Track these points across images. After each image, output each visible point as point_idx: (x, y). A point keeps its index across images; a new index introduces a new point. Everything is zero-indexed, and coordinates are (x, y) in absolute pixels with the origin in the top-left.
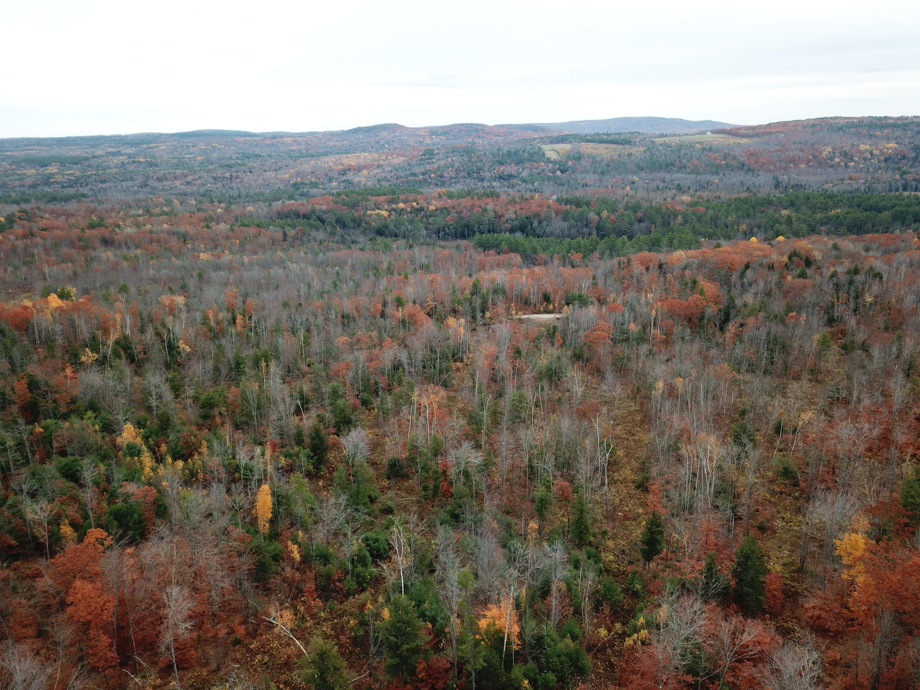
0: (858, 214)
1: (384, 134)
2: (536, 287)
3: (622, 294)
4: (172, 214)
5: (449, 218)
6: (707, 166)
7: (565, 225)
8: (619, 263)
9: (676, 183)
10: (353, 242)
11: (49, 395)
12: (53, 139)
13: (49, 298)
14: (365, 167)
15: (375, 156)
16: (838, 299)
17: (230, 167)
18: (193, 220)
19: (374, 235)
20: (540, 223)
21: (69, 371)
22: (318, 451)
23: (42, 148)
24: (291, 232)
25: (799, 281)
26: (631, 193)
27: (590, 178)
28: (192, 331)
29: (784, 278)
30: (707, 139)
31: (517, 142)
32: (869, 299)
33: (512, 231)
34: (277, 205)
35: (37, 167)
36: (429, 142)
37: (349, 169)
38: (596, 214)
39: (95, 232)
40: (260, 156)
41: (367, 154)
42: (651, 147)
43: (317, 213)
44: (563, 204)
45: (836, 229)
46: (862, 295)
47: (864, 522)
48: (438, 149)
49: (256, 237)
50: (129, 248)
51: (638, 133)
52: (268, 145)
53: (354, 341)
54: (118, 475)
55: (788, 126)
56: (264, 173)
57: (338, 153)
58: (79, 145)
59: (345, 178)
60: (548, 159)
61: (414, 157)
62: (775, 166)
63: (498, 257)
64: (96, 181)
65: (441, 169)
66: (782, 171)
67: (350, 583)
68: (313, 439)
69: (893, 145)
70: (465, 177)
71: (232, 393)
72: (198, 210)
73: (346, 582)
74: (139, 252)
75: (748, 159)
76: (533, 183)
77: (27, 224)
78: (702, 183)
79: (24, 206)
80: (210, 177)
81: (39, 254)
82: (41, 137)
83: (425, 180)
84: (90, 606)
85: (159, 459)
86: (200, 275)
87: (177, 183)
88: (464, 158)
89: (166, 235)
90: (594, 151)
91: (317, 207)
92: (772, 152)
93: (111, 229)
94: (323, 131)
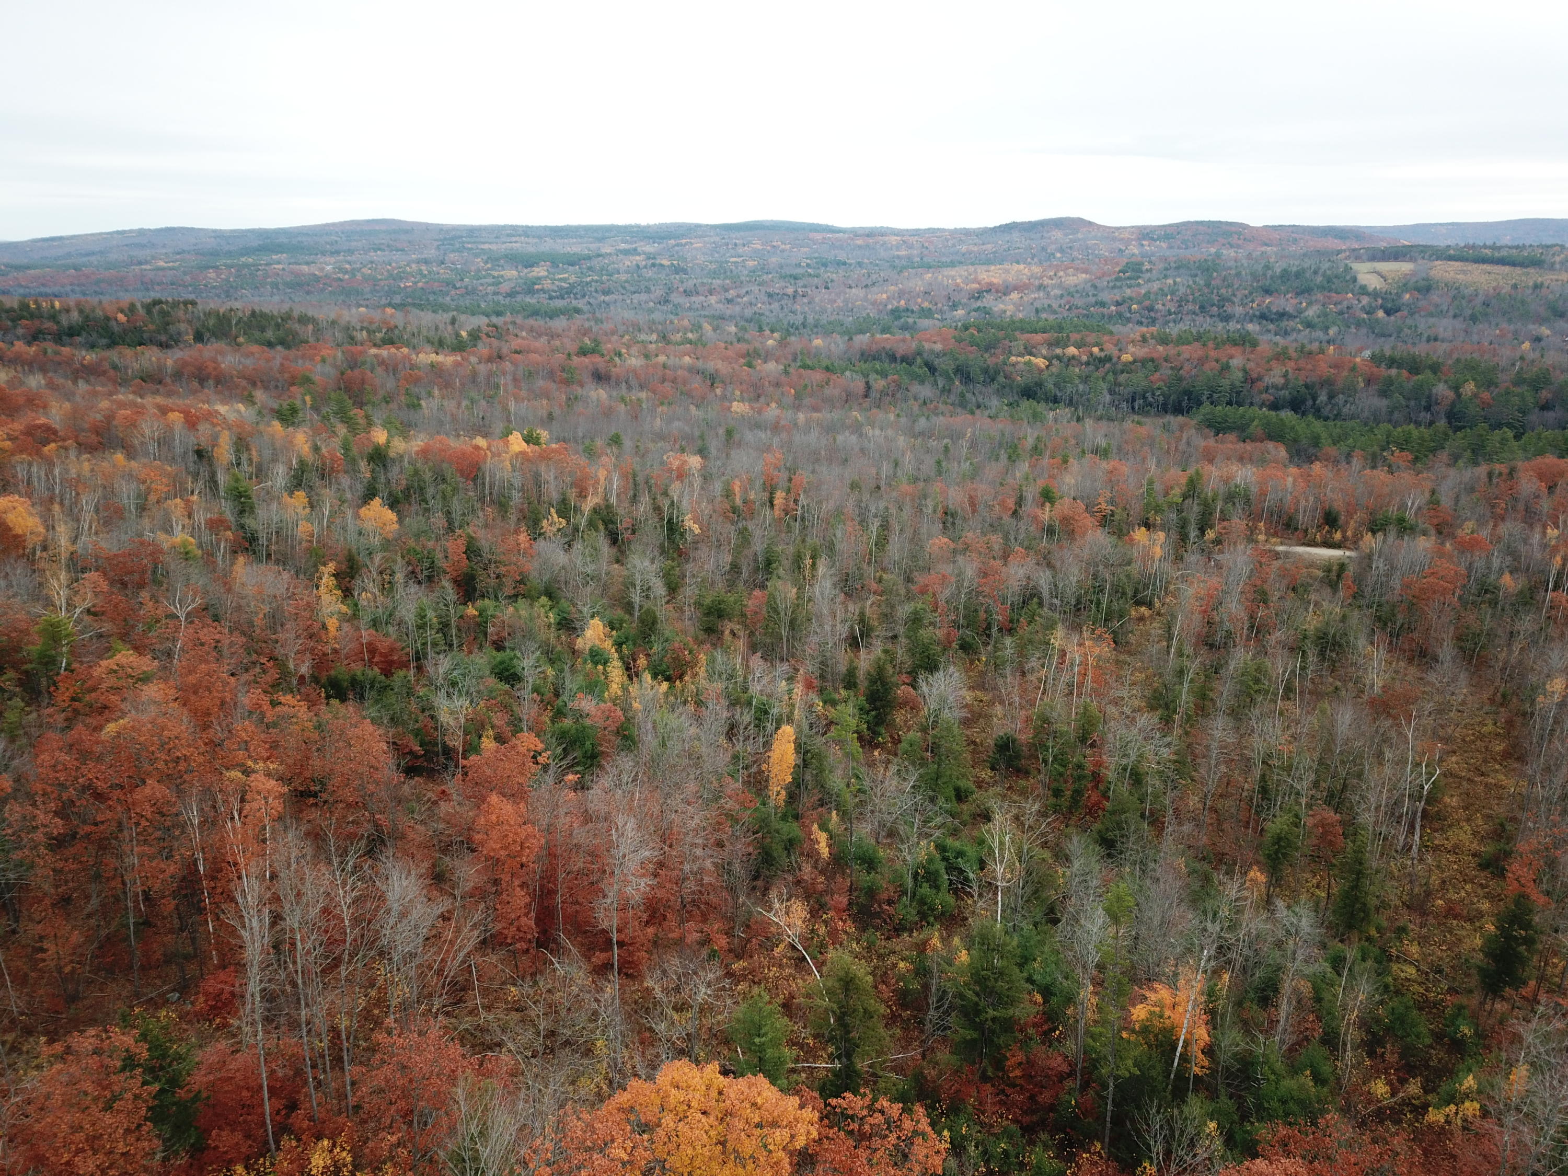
1: (1057, 234)
2: (1311, 499)
3: (1491, 524)
4: (698, 344)
5: (1157, 375)
7: (1382, 404)
8: (1490, 475)
10: (978, 407)
11: (493, 566)
12: (546, 228)
13: (510, 437)
14: (1016, 288)
15: (1036, 269)
17: (796, 278)
18: (729, 353)
19: (1016, 398)
20: (1331, 397)
21: (523, 537)
22: (878, 704)
23: (530, 240)
24: (879, 384)
26: (1532, 356)
27: (1445, 327)
28: (706, 508)
31: (1305, 255)
33: (1275, 406)
34: (862, 340)
35: (520, 267)
36: (1136, 251)
37: (989, 289)
38: (1450, 388)
39: (586, 360)
40: (845, 264)
41: (1022, 266)
43: (925, 355)
44: (1383, 365)
48: (1150, 262)
49: (822, 386)
50: (629, 388)
51: (1562, 246)
52: (860, 247)
53: (960, 547)
54: (571, 683)
56: (848, 290)
57: (972, 264)
58: (581, 237)
59: (979, 304)
60: (1363, 287)
61: (1104, 274)
63: (1242, 445)
64: (596, 291)
65: (1152, 296)
67: (906, 910)
68: (873, 682)
70: (1194, 313)
71: (754, 601)
72: (739, 341)
73: (899, 907)
74: (643, 395)
76: (1327, 329)
77: (495, 343)
79: (494, 320)
80: (763, 292)
81: (506, 385)
83: (1120, 315)
84: (506, 836)
85: (631, 672)
86: (729, 433)
87: (713, 299)
88: (1197, 279)
89: (686, 373)
90: (1461, 276)
91: (927, 346)
93: (608, 358)
94: (952, 227)
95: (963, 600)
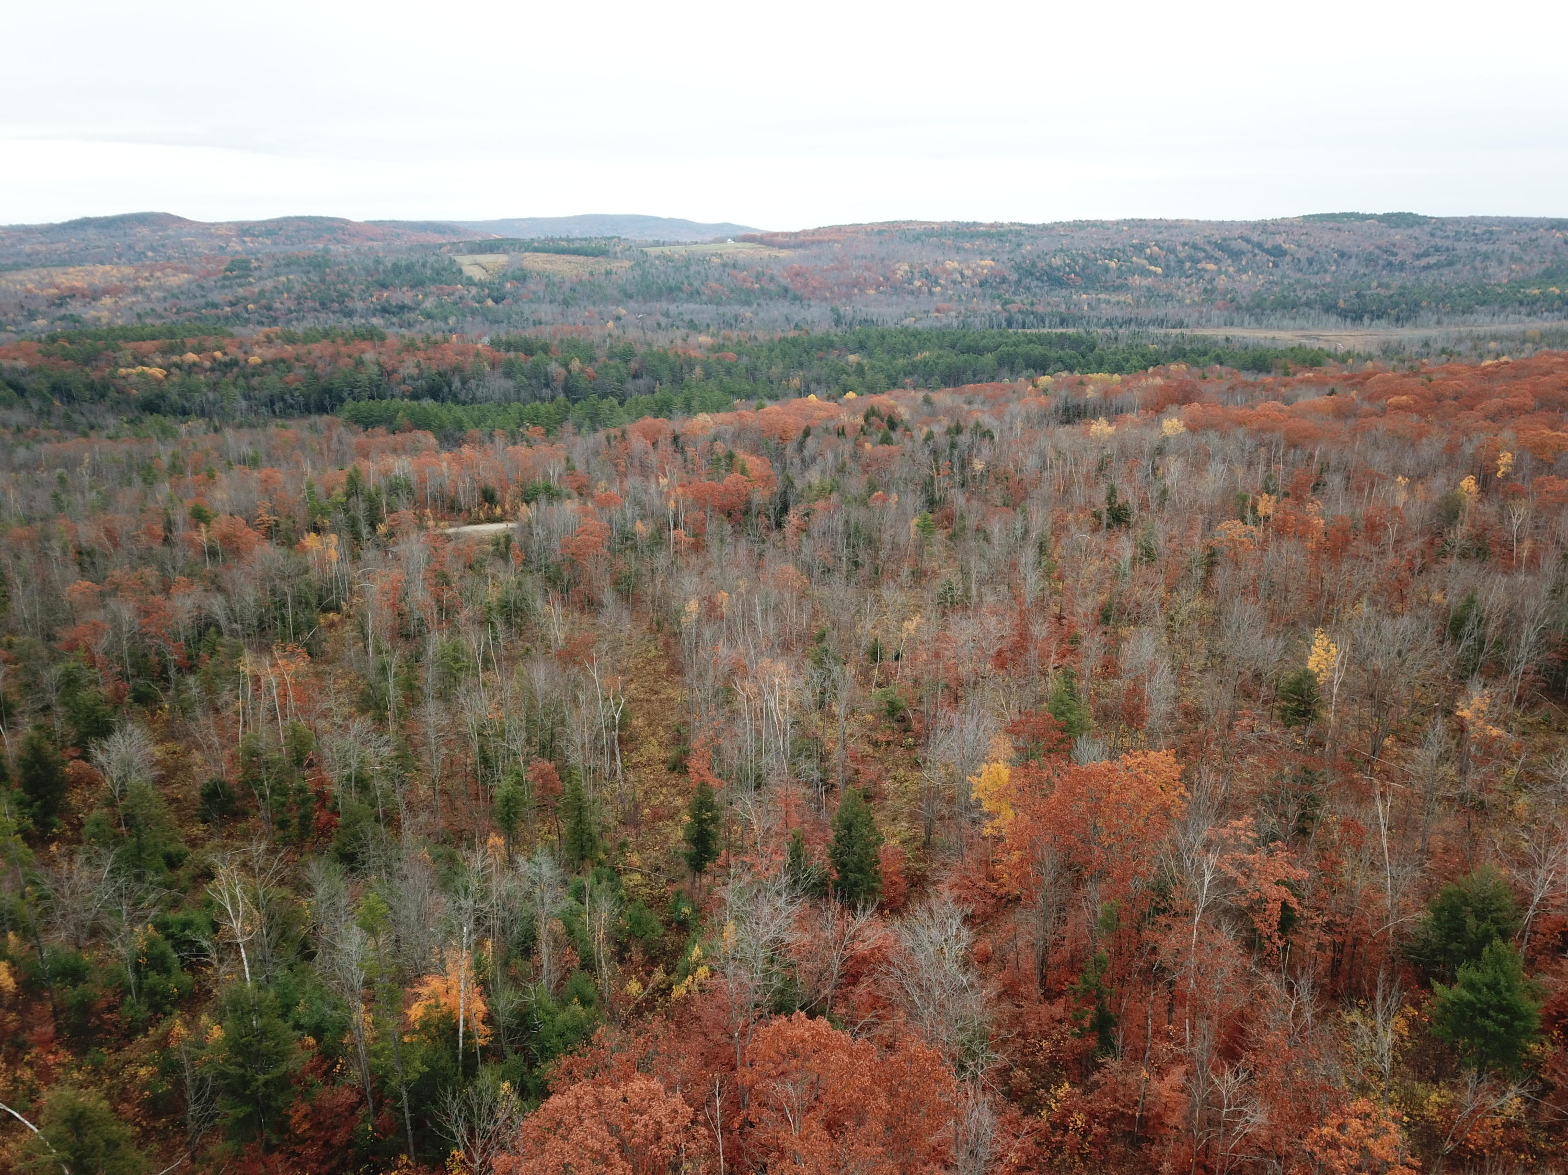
0: (952, 358)
1: (144, 231)
2: (468, 480)
3: (618, 481)
5: (291, 377)
6: (732, 291)
7: (509, 384)
8: (608, 439)
9: (687, 317)
10: (92, 428)
14: (106, 292)
15: (128, 270)
16: (938, 470)
19: (137, 413)
20: (464, 382)
22: (42, 791)
25: (883, 449)
26: (617, 333)
27: (545, 311)
29: (862, 446)
30: (729, 250)
31: (410, 249)
32: (979, 466)
33: (415, 396)
36: (239, 248)
37: (72, 294)
38: (561, 365)
41: (108, 267)
42: (641, 260)
44: (502, 349)
45: (926, 381)
46: (970, 462)
47: (1004, 747)
48: (257, 259)
51: (619, 238)
53: (108, 588)
55: (845, 232)
57: (44, 266)
59: (63, 311)
60: (469, 279)
61: (209, 274)
62: (832, 292)
63: (392, 437)
65: (267, 295)
66: (844, 300)
67: (134, 1009)
68: (29, 767)
69: (988, 262)
70: (316, 310)
73: (124, 1009)
75: (792, 281)
76: (446, 319)
78: (727, 318)
83: (237, 316)
88: (311, 276)
90: (548, 266)
92: (826, 270)
95: (125, 647)
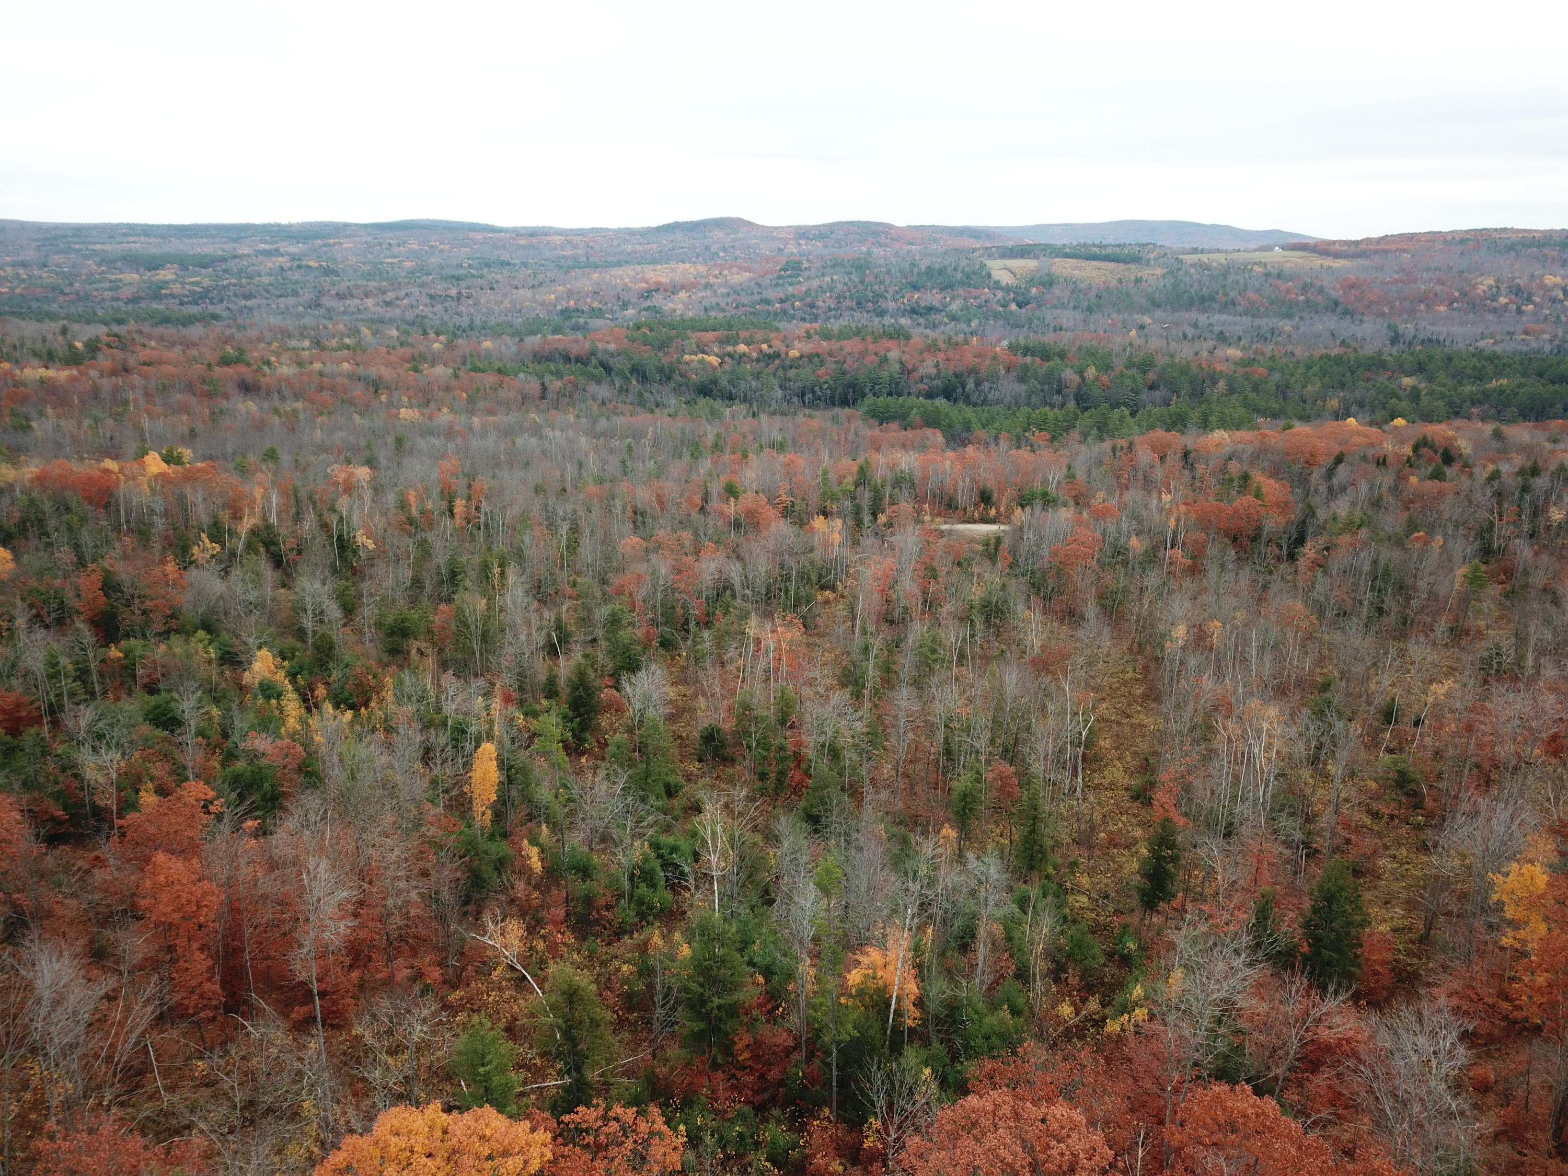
0: (1536, 388)
1: (719, 234)
2: (968, 480)
3: (1118, 493)
4: (357, 349)
5: (823, 370)
6: (1272, 303)
7: (1021, 389)
8: (1114, 449)
9: (1217, 329)
10: (658, 406)
11: (137, 601)
12: (169, 227)
13: (147, 458)
14: (683, 287)
15: (702, 269)
16: (1501, 515)
17: (458, 279)
18: (392, 358)
19: (693, 395)
20: (978, 384)
21: (171, 567)
22: (582, 710)
23: (151, 240)
24: (555, 385)
25: (1432, 486)
26: (1139, 342)
27: (1067, 317)
28: (379, 522)
29: (1406, 479)
30: (1275, 259)
31: (945, 253)
32: (1557, 515)
33: (930, 395)
34: (533, 341)
35: (142, 270)
36: (795, 250)
37: (657, 288)
38: (1076, 372)
39: (230, 371)
40: (509, 264)
41: (687, 266)
42: (1175, 266)
43: (599, 355)
44: (1019, 353)
45: (1499, 412)
46: (1545, 510)
47: (1545, 848)
48: (808, 261)
49: (496, 389)
50: (283, 398)
51: (1155, 245)
52: (523, 247)
53: (652, 545)
54: (241, 723)
55: (1419, 240)
56: (514, 291)
57: (639, 263)
58: (212, 237)
59: (648, 303)
60: (997, 283)
61: (766, 273)
62: (1392, 308)
63: (904, 432)
64: (236, 295)
65: (813, 293)
66: (1405, 316)
67: (625, 912)
68: (575, 688)
70: (852, 309)
71: (441, 616)
72: (402, 344)
73: (618, 910)
74: (299, 405)
75: (1345, 293)
76: (969, 321)
77: (119, 354)
78: (1263, 331)
79: (116, 328)
80: (424, 294)
81: (136, 400)
82: (150, 222)
83: (785, 312)
84: (178, 897)
85: (309, 704)
86: (399, 441)
87: (369, 302)
88: (852, 276)
89: (346, 381)
90: (1077, 272)
91: (600, 346)
92: (1388, 283)
93: (255, 367)
94: (615, 227)
95: (659, 598)
